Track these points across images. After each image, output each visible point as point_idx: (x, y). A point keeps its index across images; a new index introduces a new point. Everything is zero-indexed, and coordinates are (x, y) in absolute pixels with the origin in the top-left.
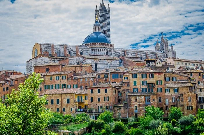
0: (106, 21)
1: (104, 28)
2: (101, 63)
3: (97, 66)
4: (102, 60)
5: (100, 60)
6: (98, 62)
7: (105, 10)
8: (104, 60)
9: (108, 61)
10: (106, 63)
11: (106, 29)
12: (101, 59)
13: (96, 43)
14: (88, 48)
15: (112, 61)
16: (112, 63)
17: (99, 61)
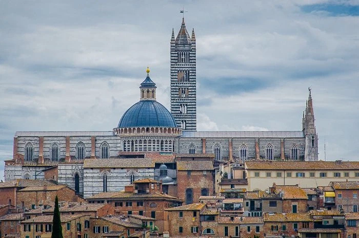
0: (186, 69)
1: (182, 85)
2: (115, 175)
3: (106, 182)
4: (116, 171)
5: (112, 170)
6: (109, 175)
7: (185, 43)
8: (122, 168)
9: (131, 171)
10: (125, 175)
11: (186, 85)
12: (114, 168)
13: (141, 128)
14: (118, 138)
15: (139, 170)
16: (140, 174)
17: (110, 171)
